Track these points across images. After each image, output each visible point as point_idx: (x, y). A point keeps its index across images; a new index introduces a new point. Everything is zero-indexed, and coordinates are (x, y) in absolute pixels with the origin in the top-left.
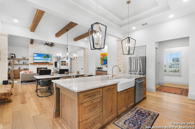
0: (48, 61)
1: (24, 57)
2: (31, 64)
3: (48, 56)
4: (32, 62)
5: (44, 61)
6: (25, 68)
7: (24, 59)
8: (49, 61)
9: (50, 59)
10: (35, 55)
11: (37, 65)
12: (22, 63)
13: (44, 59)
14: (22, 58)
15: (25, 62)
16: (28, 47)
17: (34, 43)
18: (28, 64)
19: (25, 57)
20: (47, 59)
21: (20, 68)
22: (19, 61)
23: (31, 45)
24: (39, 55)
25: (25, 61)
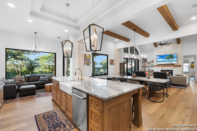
0: (173, 62)
1: (152, 60)
2: (155, 66)
3: (172, 56)
5: (168, 63)
8: (175, 63)
9: (176, 59)
10: (157, 57)
12: (151, 66)
13: (167, 60)
20: (170, 60)
21: (149, 69)
22: (149, 64)
24: (161, 57)
25: (152, 63)
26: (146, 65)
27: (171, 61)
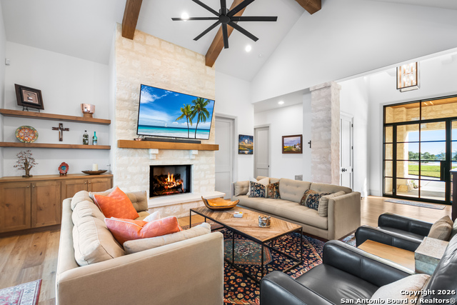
2: (123, 145)
3: (202, 106)
4: (130, 136)
6: (95, 169)
7: (88, 118)
11: (152, 151)
12: (79, 142)
14: (79, 115)
15: (90, 135)
16: (106, 61)
17: (137, 36)
18: (108, 148)
19: (93, 107)
21: (64, 166)
22: (61, 129)
23: (125, 40)
25: (91, 130)
26: (36, 135)
27: (196, 129)
